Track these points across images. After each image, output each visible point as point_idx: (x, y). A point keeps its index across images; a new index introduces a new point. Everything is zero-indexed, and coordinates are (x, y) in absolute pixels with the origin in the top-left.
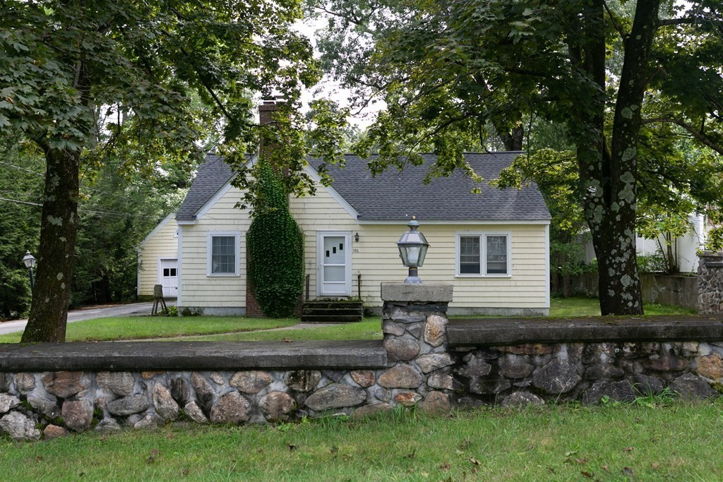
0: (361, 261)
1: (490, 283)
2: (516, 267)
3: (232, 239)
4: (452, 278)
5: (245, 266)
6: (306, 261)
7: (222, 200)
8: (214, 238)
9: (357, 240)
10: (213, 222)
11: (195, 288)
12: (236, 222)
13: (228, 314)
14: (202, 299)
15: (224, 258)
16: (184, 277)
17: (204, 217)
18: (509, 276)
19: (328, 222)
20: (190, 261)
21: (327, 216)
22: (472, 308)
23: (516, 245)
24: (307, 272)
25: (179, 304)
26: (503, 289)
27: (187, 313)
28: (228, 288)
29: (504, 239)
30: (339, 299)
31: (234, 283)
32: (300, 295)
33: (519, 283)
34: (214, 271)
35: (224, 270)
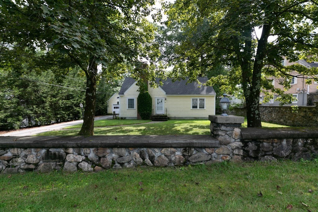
0: (167, 105)
1: (200, 111)
2: (207, 107)
3: (133, 99)
4: (190, 109)
5: (137, 107)
6: (153, 105)
8: (129, 99)
9: (166, 100)
10: (128, 95)
11: (124, 112)
12: (134, 95)
13: (132, 119)
14: (126, 115)
15: (131, 105)
16: (121, 109)
17: (126, 94)
18: (205, 109)
19: (158, 95)
20: (122, 105)
23: (207, 101)
24: (153, 108)
25: (120, 116)
26: (203, 112)
27: (122, 118)
28: (132, 112)
29: (204, 99)
30: (161, 115)
31: (134, 111)
32: (151, 114)
33: (207, 111)
34: (129, 108)
35: (131, 107)
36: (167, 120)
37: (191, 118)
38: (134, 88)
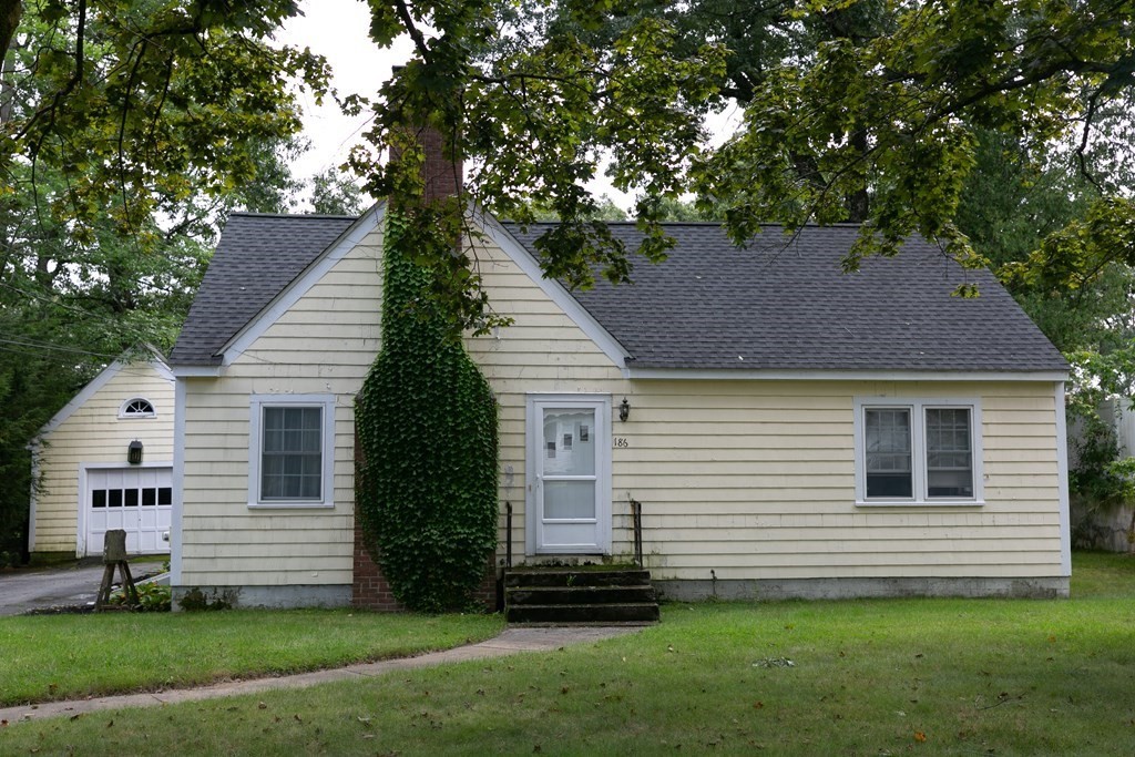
0: (633, 469)
1: (935, 520)
2: (994, 481)
3: (314, 414)
4: (848, 507)
5: (350, 482)
6: (502, 468)
7: (289, 318)
8: (270, 413)
9: (624, 417)
10: (266, 371)
11: (219, 537)
12: (325, 371)
13: (305, 606)
14: (235, 565)
15: (293, 462)
16: (189, 510)
17: (244, 359)
18: (979, 502)
19: (552, 373)
20: (205, 469)
21: (552, 360)
22: (895, 579)
23: (993, 430)
24: (502, 495)
25: (178, 576)
26: (966, 533)
27: (196, 601)
28: (302, 536)
29: (963, 415)
30: (581, 561)
31: (319, 523)
32: (491, 552)
33: (1001, 520)
34: (267, 492)
35: (292, 492)
36: (649, 616)
37: (862, 590)
38: (328, 305)
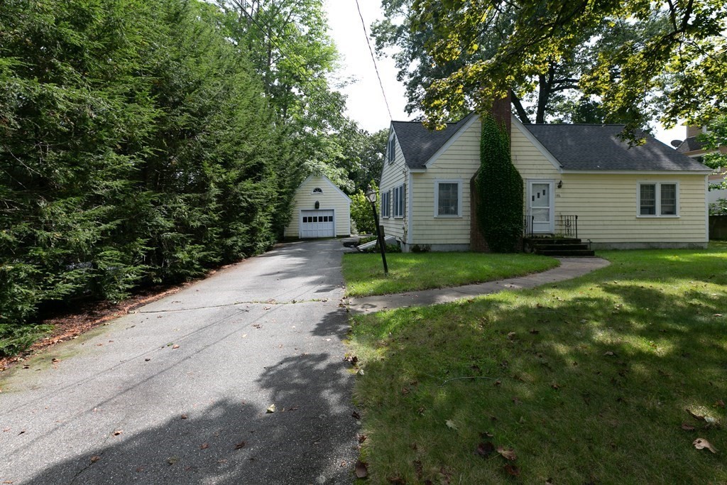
0: (562, 205)
1: (663, 223)
2: (683, 209)
3: (455, 186)
4: (634, 218)
5: (468, 209)
7: (447, 152)
8: (440, 184)
9: (560, 187)
10: (440, 171)
11: (424, 227)
12: (459, 171)
13: (452, 251)
14: (430, 237)
15: (447, 203)
16: (415, 218)
17: (432, 167)
18: (678, 216)
19: (535, 171)
20: (420, 205)
21: (535, 167)
22: (649, 243)
23: (683, 192)
25: (411, 241)
28: (452, 228)
29: (673, 186)
30: (544, 236)
31: (457, 223)
33: (685, 222)
34: (440, 213)
35: (447, 212)
37: (637, 246)
38: (460, 148)
